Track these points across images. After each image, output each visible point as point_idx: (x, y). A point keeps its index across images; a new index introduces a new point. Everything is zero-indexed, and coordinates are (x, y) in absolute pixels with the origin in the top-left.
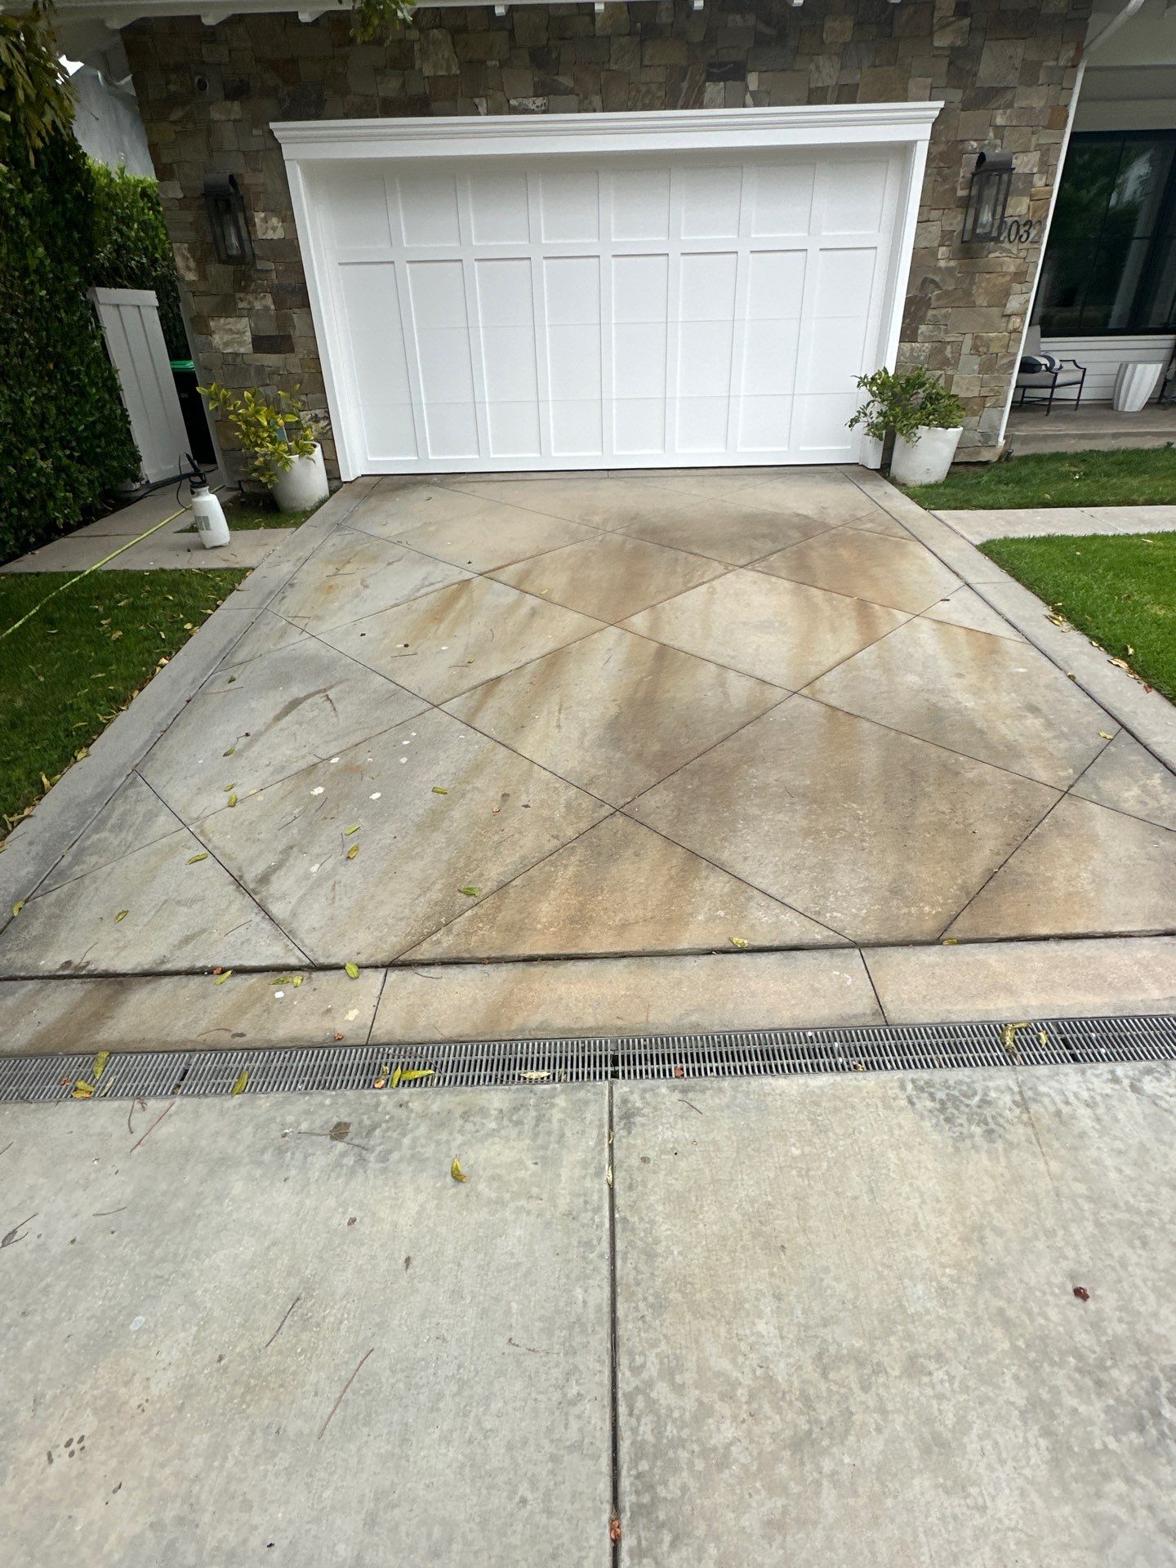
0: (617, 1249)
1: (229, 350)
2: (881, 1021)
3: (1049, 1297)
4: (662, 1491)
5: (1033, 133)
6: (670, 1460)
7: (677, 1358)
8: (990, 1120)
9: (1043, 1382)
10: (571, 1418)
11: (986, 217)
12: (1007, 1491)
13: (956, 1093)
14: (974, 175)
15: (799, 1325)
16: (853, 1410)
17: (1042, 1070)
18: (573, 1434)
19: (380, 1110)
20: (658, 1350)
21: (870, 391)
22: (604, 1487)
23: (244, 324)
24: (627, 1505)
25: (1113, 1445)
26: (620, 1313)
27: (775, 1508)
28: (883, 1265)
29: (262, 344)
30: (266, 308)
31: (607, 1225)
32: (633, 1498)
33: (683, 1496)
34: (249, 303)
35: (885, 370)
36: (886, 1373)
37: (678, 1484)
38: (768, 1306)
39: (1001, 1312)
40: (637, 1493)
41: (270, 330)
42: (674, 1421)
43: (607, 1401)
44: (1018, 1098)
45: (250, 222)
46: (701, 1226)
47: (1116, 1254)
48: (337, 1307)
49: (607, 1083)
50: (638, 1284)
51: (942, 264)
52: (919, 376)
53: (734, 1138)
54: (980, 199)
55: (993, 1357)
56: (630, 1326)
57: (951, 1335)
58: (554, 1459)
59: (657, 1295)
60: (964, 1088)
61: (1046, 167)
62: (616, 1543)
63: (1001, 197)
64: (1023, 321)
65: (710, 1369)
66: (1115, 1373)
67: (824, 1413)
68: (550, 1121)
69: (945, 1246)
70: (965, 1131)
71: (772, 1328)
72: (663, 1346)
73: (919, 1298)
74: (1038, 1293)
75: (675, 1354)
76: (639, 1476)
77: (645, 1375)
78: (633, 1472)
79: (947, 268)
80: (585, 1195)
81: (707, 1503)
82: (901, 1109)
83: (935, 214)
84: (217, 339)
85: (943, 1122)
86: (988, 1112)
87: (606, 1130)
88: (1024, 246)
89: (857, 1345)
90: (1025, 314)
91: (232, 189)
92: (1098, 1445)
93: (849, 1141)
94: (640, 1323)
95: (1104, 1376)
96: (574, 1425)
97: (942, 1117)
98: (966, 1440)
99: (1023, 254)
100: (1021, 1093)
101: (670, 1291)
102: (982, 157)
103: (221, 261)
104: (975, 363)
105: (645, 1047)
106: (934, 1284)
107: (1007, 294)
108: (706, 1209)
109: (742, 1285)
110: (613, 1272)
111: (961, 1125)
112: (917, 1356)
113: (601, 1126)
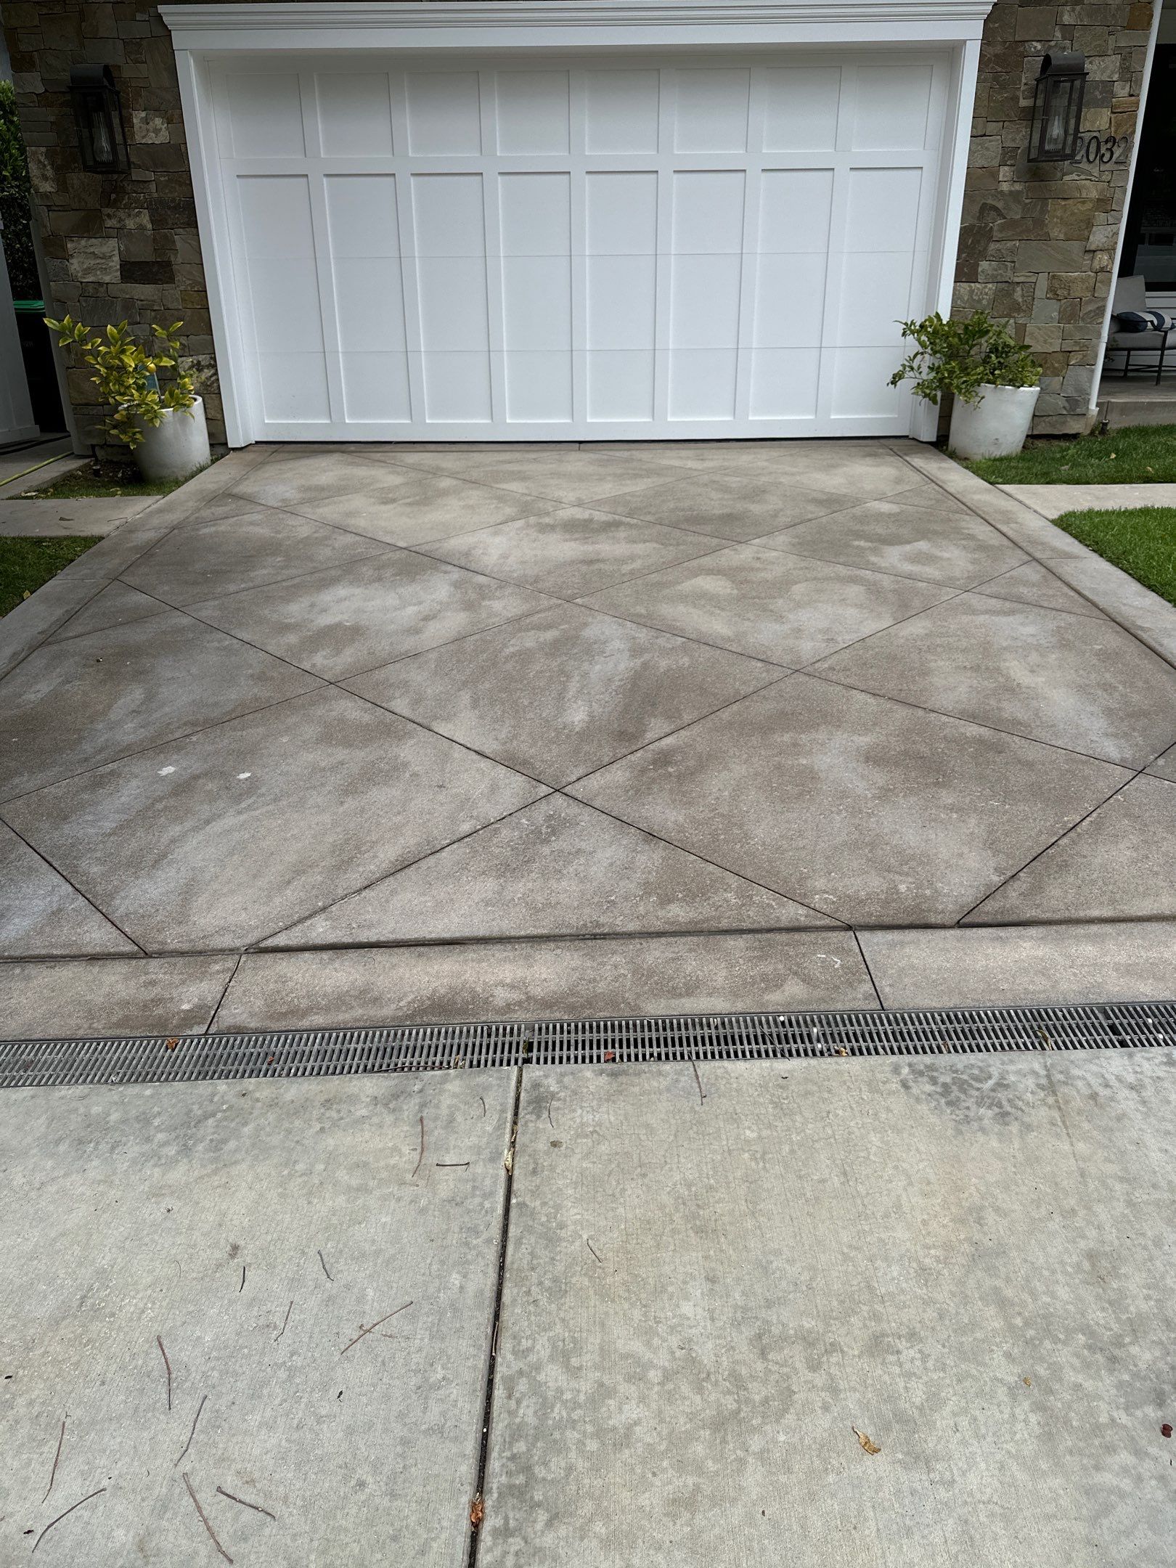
0: (510, 1235)
1: (91, 279)
2: (876, 1005)
3: (1060, 1277)
4: (540, 1472)
5: (1110, 34)
6: (555, 1441)
7: (574, 1341)
8: (1005, 1103)
9: (1042, 1359)
10: (431, 1403)
11: (1056, 130)
12: (983, 1466)
13: (965, 1077)
14: (1038, 81)
15: (736, 1307)
16: (794, 1388)
17: (1080, 1054)
18: (433, 1416)
19: (216, 1099)
20: (551, 1334)
21: (919, 340)
22: (467, 1469)
23: (111, 247)
24: (495, 1486)
25: (1123, 1418)
26: (506, 1298)
27: (685, 1486)
28: (850, 1246)
29: (132, 271)
30: (141, 227)
31: (500, 1210)
32: (504, 1479)
33: (567, 1476)
34: (120, 220)
35: (938, 316)
36: (842, 1351)
37: (563, 1464)
38: (697, 1289)
39: (996, 1290)
40: (509, 1474)
41: (144, 253)
42: (564, 1403)
43: (481, 1385)
44: (1044, 1081)
45: (126, 122)
46: (621, 1210)
47: (1149, 1234)
48: (139, 1296)
49: (516, 1067)
50: (533, 1269)
51: (1005, 187)
52: (980, 323)
53: (673, 1122)
54: (1047, 110)
55: (979, 1335)
56: (518, 1310)
57: (931, 1314)
58: (405, 1442)
59: (555, 1280)
60: (976, 1072)
61: (1129, 75)
62: (476, 1526)
63: (1074, 108)
64: (1112, 259)
65: (616, 1351)
66: (1134, 1350)
67: (757, 1392)
68: (437, 1106)
69: (934, 1225)
70: (972, 1114)
71: (700, 1310)
72: (559, 1328)
73: (893, 1279)
74: (1046, 1273)
75: (573, 1337)
76: (513, 1458)
77: (532, 1358)
78: (507, 1454)
79: (1011, 192)
80: (474, 1181)
81: (598, 1482)
82: (891, 1093)
83: (992, 128)
84: (75, 265)
85: (944, 1107)
86: (1002, 1095)
87: (509, 1115)
88: (1108, 167)
89: (807, 1325)
90: (1114, 249)
91: (106, 83)
92: (1103, 1419)
93: (820, 1125)
94: (531, 1308)
95: (1117, 1352)
96: (435, 1409)
97: (943, 1101)
98: (937, 1416)
99: (1106, 177)
100: (1048, 1076)
101: (574, 1274)
102: (1047, 60)
103: (87, 168)
104: (1053, 309)
105: (569, 1032)
106: (914, 1265)
107: (1089, 224)
108: (629, 1192)
109: (667, 1269)
110: (503, 1255)
111: (968, 1108)
112: (883, 1335)
113: (503, 1111)
